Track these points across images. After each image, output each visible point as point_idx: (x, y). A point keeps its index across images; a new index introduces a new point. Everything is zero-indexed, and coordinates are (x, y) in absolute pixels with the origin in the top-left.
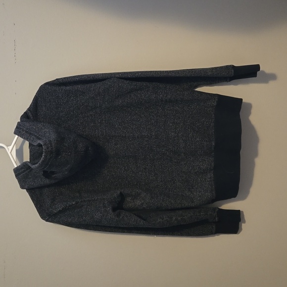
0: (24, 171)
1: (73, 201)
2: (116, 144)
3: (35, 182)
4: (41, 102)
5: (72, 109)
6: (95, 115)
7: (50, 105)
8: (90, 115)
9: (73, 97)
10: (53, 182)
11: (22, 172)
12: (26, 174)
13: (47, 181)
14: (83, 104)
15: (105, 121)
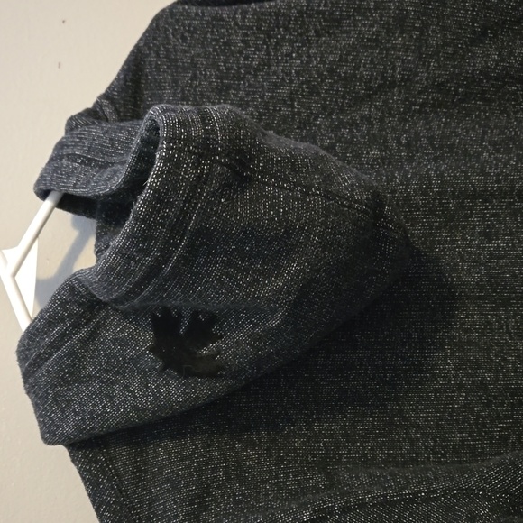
0: (63, 336)
1: (304, 507)
2: (488, 236)
3: (111, 398)
4: (158, 67)
5: (284, 91)
6: (381, 120)
7: (194, 77)
8: (362, 117)
9: (291, 42)
10: (203, 390)
11: (54, 347)
12: (72, 354)
13: (174, 392)
14: (331, 71)
15: (431, 139)
